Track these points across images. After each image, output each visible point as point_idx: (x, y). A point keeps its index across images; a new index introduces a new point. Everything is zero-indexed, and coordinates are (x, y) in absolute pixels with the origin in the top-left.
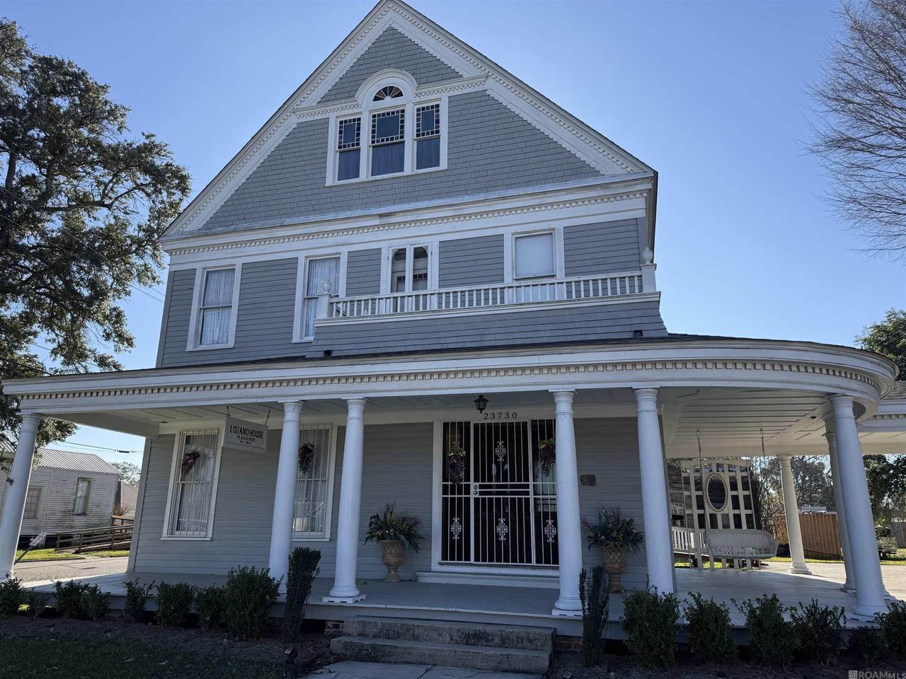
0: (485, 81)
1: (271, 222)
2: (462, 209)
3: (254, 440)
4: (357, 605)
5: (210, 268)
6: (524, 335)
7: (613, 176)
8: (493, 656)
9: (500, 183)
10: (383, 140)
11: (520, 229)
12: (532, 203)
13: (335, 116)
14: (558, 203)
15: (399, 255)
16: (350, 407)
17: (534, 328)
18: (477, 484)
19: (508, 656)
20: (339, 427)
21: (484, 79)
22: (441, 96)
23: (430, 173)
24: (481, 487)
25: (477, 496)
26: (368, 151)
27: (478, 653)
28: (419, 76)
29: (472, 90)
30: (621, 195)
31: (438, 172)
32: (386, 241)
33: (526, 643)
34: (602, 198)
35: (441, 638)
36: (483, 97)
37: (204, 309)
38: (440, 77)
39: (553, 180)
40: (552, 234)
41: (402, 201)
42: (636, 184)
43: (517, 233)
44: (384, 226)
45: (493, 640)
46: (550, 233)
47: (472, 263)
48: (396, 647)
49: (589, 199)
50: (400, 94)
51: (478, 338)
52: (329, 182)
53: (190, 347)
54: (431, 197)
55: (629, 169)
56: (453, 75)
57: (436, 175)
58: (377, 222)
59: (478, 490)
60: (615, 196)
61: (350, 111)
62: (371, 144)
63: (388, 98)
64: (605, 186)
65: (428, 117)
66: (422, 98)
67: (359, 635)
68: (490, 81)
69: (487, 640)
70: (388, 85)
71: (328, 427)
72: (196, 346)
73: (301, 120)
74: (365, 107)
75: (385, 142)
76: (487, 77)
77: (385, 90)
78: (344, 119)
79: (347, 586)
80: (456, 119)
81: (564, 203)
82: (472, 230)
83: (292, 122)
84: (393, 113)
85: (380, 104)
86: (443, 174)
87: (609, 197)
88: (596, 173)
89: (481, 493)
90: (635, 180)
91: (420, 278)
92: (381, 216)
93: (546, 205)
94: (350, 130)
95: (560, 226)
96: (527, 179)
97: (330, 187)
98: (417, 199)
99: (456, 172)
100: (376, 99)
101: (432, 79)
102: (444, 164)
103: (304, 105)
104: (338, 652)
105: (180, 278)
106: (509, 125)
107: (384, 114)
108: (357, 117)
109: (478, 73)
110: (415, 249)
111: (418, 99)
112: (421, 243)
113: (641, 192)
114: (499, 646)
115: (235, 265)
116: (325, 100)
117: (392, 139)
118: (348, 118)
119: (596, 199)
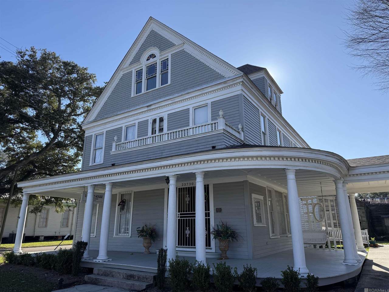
0: (183, 45)
1: (115, 114)
2: (174, 100)
3: (98, 199)
4: (103, 263)
5: (97, 134)
6: (176, 152)
7: (229, 77)
8: (129, 284)
9: (188, 87)
10: (150, 76)
11: (195, 105)
12: (199, 93)
13: (134, 70)
14: (208, 92)
15: (154, 121)
16: (106, 186)
17: (179, 148)
18: (179, 213)
19: (133, 284)
20: (134, 192)
21: (183, 44)
22: (168, 54)
23: (165, 86)
24: (181, 214)
25: (179, 218)
26: (145, 81)
27: (125, 283)
28: (161, 48)
29: (178, 50)
30: (232, 85)
31: (167, 86)
32: (149, 116)
33: (145, 279)
34: (224, 87)
35: (120, 277)
36: (183, 52)
37: (95, 149)
38: (168, 47)
39: (207, 82)
40: (207, 105)
41: (156, 99)
42: (237, 80)
43: (194, 107)
44: (149, 110)
45: (135, 278)
46: (206, 105)
47: (179, 122)
48: (102, 279)
49: (220, 89)
50: (155, 57)
51: (160, 154)
52: (132, 96)
53: (90, 165)
54: (165, 96)
55: (235, 74)
56: (172, 45)
57: (167, 87)
58: (146, 109)
59: (179, 216)
60: (229, 86)
61: (139, 66)
62: (146, 78)
63: (151, 59)
64: (225, 82)
65: (165, 64)
66: (162, 57)
67: (98, 274)
68: (185, 45)
69: (134, 278)
70: (151, 54)
71: (131, 192)
72: (93, 164)
73: (124, 73)
74: (144, 64)
75: (151, 77)
76: (184, 43)
77: (150, 56)
78: (137, 70)
79: (102, 255)
80: (173, 63)
81: (211, 92)
82: (178, 108)
83: (121, 74)
84: (153, 64)
85: (149, 62)
86: (169, 86)
87: (227, 87)
88: (223, 77)
89: (181, 217)
90: (236, 78)
91: (161, 130)
92: (147, 106)
93: (204, 94)
94: (139, 73)
95: (209, 102)
96: (198, 84)
97: (133, 97)
98: (160, 98)
99: (174, 85)
100: (147, 60)
101: (166, 48)
102: (169, 82)
103: (125, 67)
104: (86, 280)
105: (88, 139)
106: (192, 62)
107: (150, 66)
108: (141, 68)
109: (181, 42)
110: (160, 118)
111: (161, 57)
112: (161, 115)
113: (239, 83)
114: (137, 280)
115: (103, 132)
116: (131, 63)
117: (153, 75)
118: (139, 69)
119: (222, 88)
